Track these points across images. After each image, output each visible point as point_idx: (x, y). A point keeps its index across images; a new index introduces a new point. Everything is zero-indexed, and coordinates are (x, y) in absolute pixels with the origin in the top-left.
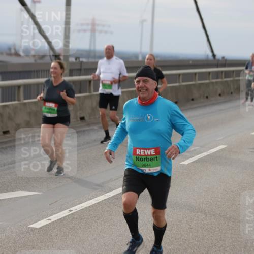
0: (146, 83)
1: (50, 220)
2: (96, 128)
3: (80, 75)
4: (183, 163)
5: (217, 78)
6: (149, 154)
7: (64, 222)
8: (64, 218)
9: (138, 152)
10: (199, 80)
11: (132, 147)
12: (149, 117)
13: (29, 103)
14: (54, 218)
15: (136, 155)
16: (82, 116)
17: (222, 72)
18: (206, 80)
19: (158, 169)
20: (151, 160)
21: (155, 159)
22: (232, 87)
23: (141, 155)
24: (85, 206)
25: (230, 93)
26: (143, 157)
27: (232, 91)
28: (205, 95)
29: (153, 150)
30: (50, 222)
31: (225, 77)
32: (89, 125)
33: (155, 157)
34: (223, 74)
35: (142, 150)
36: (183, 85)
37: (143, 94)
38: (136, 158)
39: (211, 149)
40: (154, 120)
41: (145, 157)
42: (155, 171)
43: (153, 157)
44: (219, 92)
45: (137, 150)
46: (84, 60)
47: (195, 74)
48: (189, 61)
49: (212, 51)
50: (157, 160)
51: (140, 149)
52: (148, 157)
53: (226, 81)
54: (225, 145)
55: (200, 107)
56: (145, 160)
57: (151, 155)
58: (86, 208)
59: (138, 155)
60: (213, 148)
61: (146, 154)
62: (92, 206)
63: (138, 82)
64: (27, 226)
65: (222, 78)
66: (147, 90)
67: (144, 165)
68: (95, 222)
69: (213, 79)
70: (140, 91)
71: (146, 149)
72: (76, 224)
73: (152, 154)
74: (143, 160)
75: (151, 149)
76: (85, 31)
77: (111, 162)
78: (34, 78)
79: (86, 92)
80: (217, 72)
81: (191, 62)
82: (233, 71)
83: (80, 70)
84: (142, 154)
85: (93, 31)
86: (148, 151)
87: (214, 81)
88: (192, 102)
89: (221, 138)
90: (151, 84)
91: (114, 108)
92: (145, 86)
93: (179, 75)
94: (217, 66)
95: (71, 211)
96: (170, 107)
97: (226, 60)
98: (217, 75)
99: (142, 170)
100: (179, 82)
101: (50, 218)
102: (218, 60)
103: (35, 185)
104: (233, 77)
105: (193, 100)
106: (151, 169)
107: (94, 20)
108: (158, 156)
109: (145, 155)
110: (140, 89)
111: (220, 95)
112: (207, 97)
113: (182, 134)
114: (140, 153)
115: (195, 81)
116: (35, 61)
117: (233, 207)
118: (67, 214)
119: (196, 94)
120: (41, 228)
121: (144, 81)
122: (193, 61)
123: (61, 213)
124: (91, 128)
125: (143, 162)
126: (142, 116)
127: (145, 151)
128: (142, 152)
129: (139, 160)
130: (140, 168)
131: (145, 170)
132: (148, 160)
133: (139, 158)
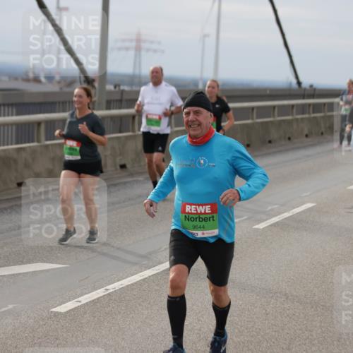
0: (198, 116)
1: (80, 302)
2: (141, 178)
3: (120, 108)
4: (256, 227)
5: (303, 114)
6: (203, 211)
7: (98, 304)
8: (98, 299)
9: (188, 209)
10: (279, 116)
11: (180, 202)
12: (202, 162)
13: (52, 145)
14: (85, 299)
15: (185, 213)
16: (123, 163)
17: (309, 105)
18: (289, 115)
19: (216, 232)
20: (205, 220)
21: (211, 219)
22: (322, 125)
24: (127, 284)
25: (320, 133)
26: (195, 216)
27: (323, 130)
28: (287, 136)
29: (207, 207)
30: (80, 304)
31: (314, 113)
32: (132, 175)
33: (211, 216)
34: (311, 107)
35: (193, 207)
36: (258, 123)
37: (194, 130)
38: (185, 216)
39: (294, 208)
40: (209, 165)
41: (197, 216)
42: (210, 235)
43: (208, 216)
44: (306, 132)
45: (187, 206)
46: (126, 88)
47: (274, 107)
48: (265, 90)
49: (297, 77)
50: (213, 220)
51: (191, 205)
52: (201, 216)
53: (315, 118)
54: (312, 203)
55: (280, 152)
56: (198, 220)
57: (205, 213)
58: (127, 286)
59: (188, 213)
60: (297, 207)
61: (199, 211)
62: (136, 283)
64: (48, 311)
65: (309, 113)
66: (200, 125)
67: (195, 228)
68: (140, 305)
69: (297, 114)
70: (190, 126)
71: (199, 205)
72: (113, 308)
73: (207, 212)
74: (195, 220)
75: (205, 205)
76: (127, 49)
78: (59, 112)
79: (129, 131)
80: (303, 106)
81: (268, 92)
82: (325, 104)
83: (121, 101)
84: (193, 212)
85: (138, 49)
86: (201, 207)
87: (299, 117)
88: (270, 145)
89: (308, 194)
90: (205, 116)
92: (197, 120)
93: (253, 109)
94: (303, 96)
95: (107, 290)
97: (315, 90)
98: (303, 109)
99: (193, 234)
100: (253, 119)
101: (80, 299)
102: (305, 89)
103: (59, 255)
104: (324, 112)
105: (270, 142)
106: (205, 232)
107: (139, 34)
108: (215, 215)
109: (197, 213)
110: (189, 123)
111: (307, 136)
112: (289, 139)
114: (191, 210)
115: (274, 116)
116: (61, 88)
117: (323, 287)
118: (102, 294)
119: (274, 134)
120: (68, 312)
121: (196, 113)
122: (272, 90)
123: (94, 293)
124: (135, 179)
125: (195, 223)
126: (192, 160)
127: (197, 207)
128: (193, 209)
129: (189, 220)
130: (190, 231)
131: (197, 234)
132: (201, 220)
133: (189, 216)
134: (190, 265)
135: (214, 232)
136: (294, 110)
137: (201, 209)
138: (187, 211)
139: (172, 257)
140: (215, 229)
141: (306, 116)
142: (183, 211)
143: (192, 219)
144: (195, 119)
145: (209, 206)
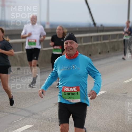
0: (72, 44)
5: (97, 40)
6: (73, 90)
9: (65, 89)
10: (84, 42)
15: (64, 91)
17: (101, 36)
18: (89, 42)
20: (74, 94)
21: (77, 94)
23: (67, 91)
25: (107, 52)
26: (69, 93)
27: (109, 50)
28: (89, 54)
31: (103, 40)
33: (77, 92)
34: (102, 37)
35: (68, 88)
38: (64, 93)
40: (77, 68)
41: (70, 92)
43: (75, 93)
44: (99, 51)
45: (65, 88)
47: (81, 38)
48: (76, 28)
49: (93, 20)
50: (78, 94)
51: (67, 87)
52: (72, 92)
53: (104, 43)
56: (70, 94)
57: (74, 91)
59: (66, 91)
61: (71, 90)
65: (101, 40)
66: (72, 49)
67: (69, 98)
69: (94, 41)
71: (71, 87)
73: (75, 90)
74: (69, 94)
75: (74, 87)
77: (42, 97)
81: (77, 29)
82: (109, 35)
84: (68, 90)
86: (72, 88)
87: (95, 43)
90: (75, 45)
94: (97, 31)
97: (104, 27)
98: (97, 38)
99: (68, 101)
102: (98, 27)
104: (109, 39)
106: (74, 100)
108: (78, 92)
109: (70, 91)
110: (68, 48)
111: (100, 53)
112: (90, 55)
113: (94, 77)
114: (67, 90)
115: (81, 43)
122: (79, 28)
125: (69, 96)
126: (69, 66)
127: (70, 88)
128: (68, 89)
129: (66, 94)
130: (67, 99)
131: (70, 101)
132: (72, 94)
133: (66, 93)
135: (78, 101)
136: (93, 39)
137: (72, 89)
138: (65, 90)
140: (79, 99)
141: (99, 42)
142: (63, 90)
143: (68, 94)
144: (70, 46)
145: (76, 88)
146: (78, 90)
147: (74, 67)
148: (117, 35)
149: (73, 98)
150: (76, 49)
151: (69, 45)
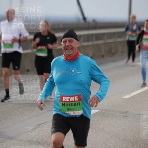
0: (71, 43)
6: (73, 100)
9: (64, 99)
20: (75, 105)
21: (78, 104)
23: (66, 102)
25: (101, 56)
26: (68, 103)
27: (103, 53)
29: (76, 97)
33: (78, 102)
35: (67, 97)
37: (69, 52)
38: (63, 103)
40: (77, 73)
41: (70, 103)
43: (76, 103)
45: (63, 97)
50: (79, 105)
51: (66, 96)
52: (72, 103)
56: (70, 105)
57: (75, 101)
59: (64, 101)
61: (71, 100)
63: (65, 42)
65: (93, 41)
67: (69, 110)
70: (66, 49)
71: (71, 96)
73: (76, 100)
75: (75, 96)
82: (104, 34)
84: (67, 100)
86: (72, 97)
91: (16, 67)
92: (70, 45)
94: (88, 28)
96: (90, 63)
97: (97, 23)
102: (89, 23)
104: (104, 39)
106: (75, 112)
108: (80, 102)
109: (70, 101)
114: (66, 99)
125: (69, 107)
126: (67, 70)
127: (70, 98)
128: (67, 99)
129: (65, 106)
130: (66, 112)
131: (70, 113)
132: (72, 105)
133: (65, 103)
134: (65, 132)
135: (80, 113)
137: (72, 99)
138: (63, 100)
139: (53, 129)
143: (67, 105)
144: (69, 45)
145: (77, 97)
146: (80, 99)
147: (73, 71)
148: (114, 33)
149: (74, 109)
150: (77, 49)
151: (67, 43)
